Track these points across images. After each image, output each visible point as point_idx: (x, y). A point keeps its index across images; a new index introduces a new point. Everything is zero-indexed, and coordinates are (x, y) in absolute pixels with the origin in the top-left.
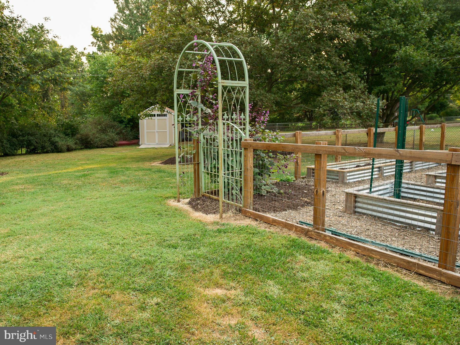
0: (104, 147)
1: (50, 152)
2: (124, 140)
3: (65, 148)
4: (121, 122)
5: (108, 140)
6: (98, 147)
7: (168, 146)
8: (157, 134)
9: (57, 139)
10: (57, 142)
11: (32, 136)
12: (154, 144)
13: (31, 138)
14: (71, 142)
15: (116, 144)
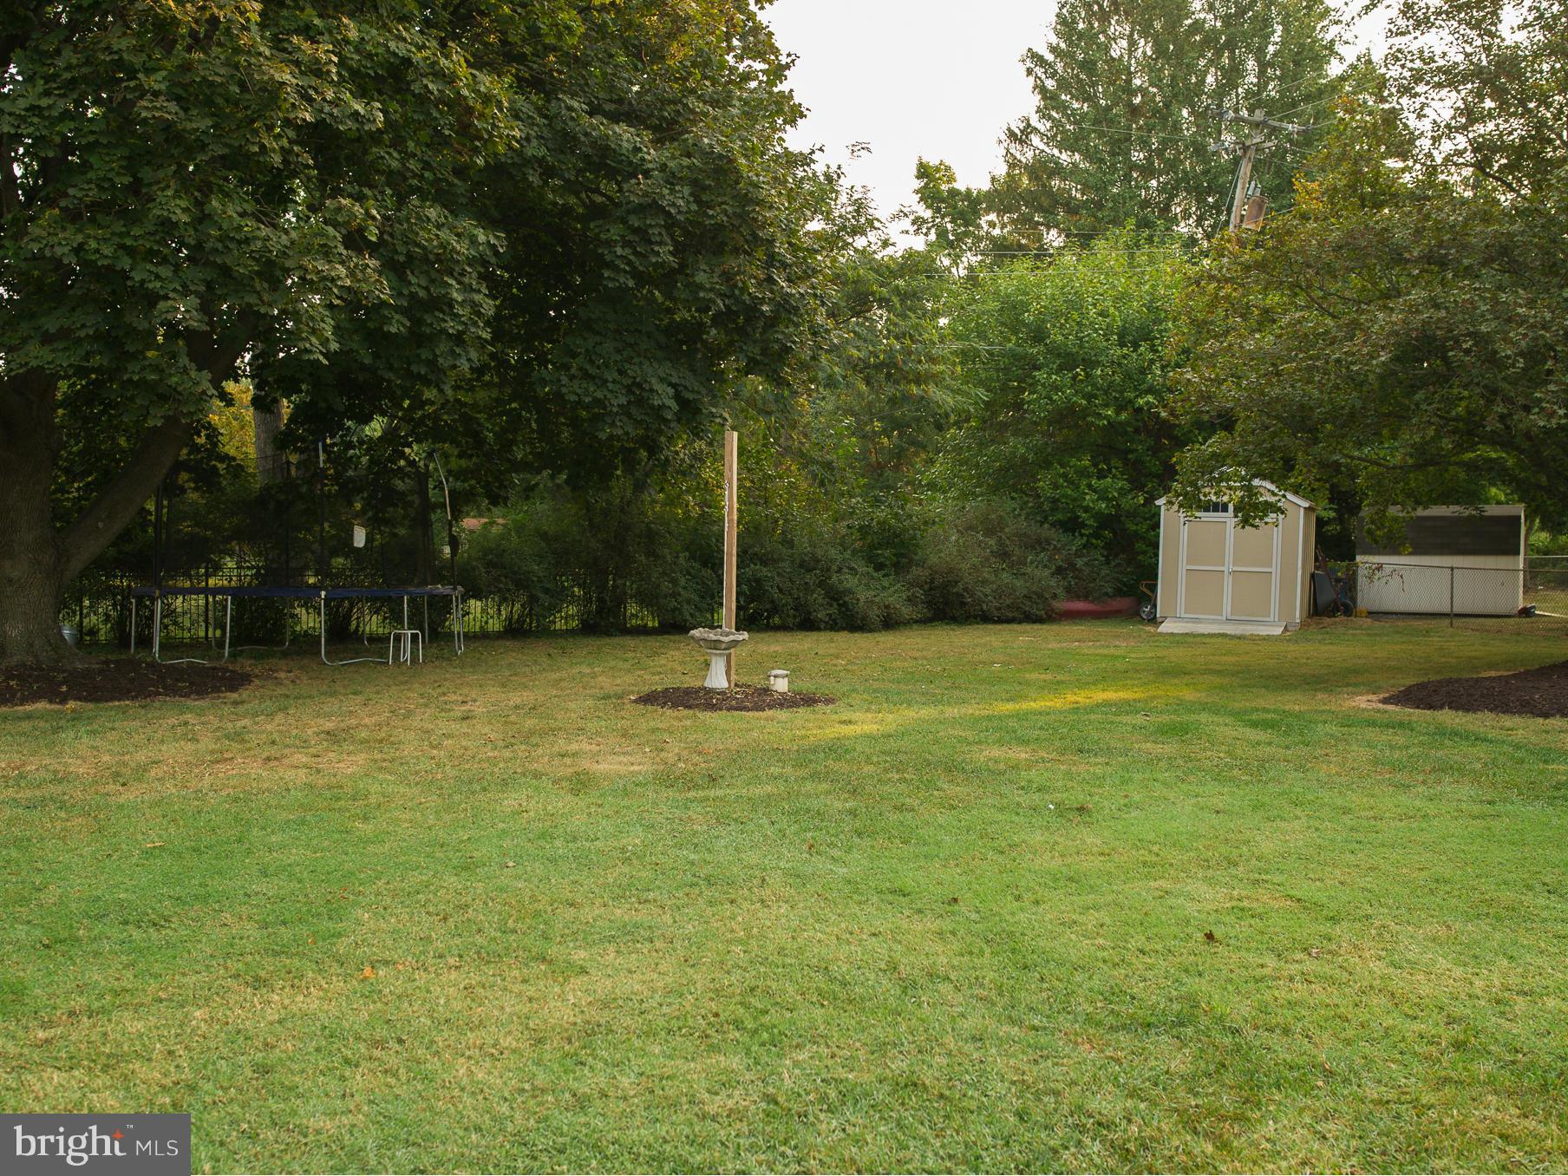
0: (1009, 621)
1: (825, 629)
2: (1078, 597)
3: (874, 613)
4: (1071, 525)
5: (1025, 592)
6: (986, 618)
7: (1278, 631)
8: (1228, 582)
9: (850, 581)
10: (850, 591)
11: (764, 563)
12: (1214, 622)
13: (764, 572)
14: (894, 595)
15: (1053, 610)
